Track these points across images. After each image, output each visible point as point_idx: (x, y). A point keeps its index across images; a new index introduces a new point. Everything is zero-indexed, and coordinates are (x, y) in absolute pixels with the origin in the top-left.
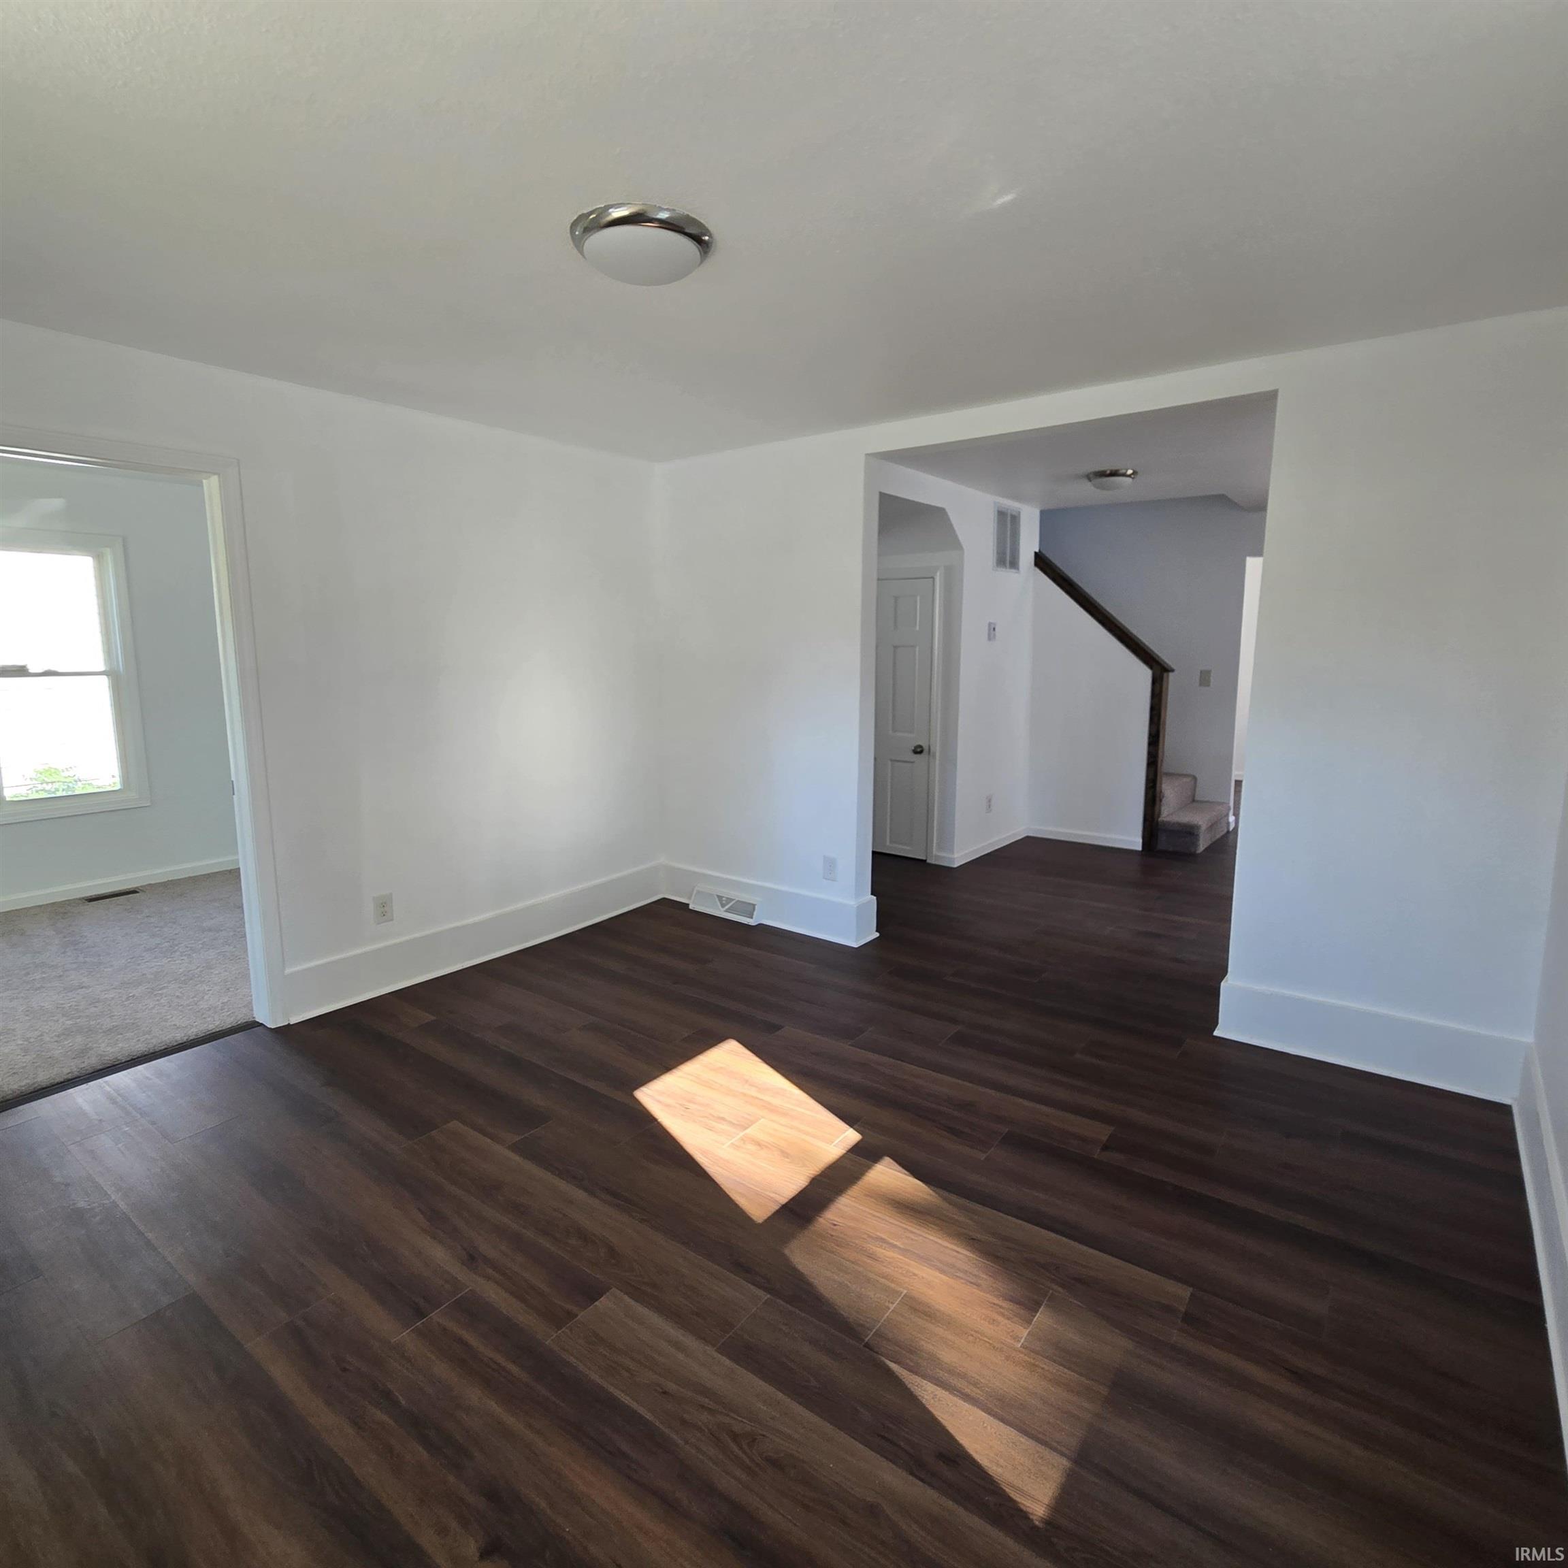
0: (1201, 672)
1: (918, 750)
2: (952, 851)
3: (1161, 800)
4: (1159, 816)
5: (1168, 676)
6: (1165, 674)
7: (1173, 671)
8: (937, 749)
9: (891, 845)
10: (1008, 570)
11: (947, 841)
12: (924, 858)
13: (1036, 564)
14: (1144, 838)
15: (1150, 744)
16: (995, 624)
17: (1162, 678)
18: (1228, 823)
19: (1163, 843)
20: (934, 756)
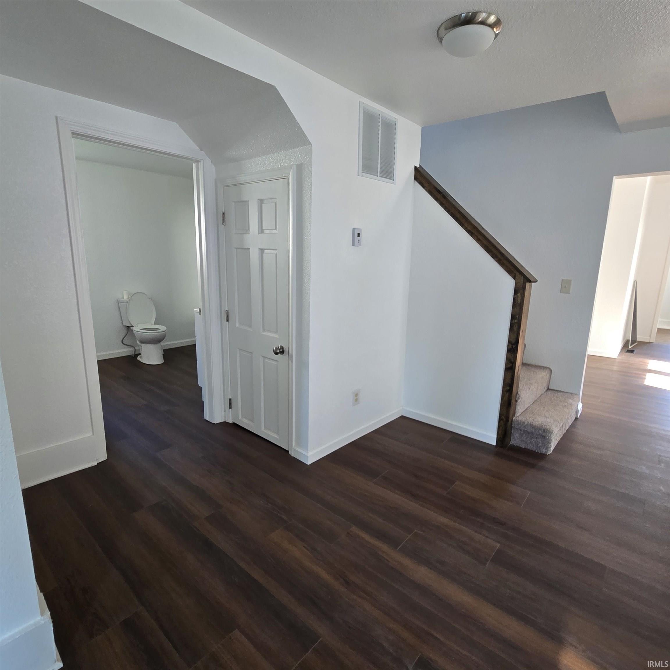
0: (562, 280)
1: (280, 351)
2: (307, 449)
3: (516, 401)
4: (514, 415)
5: (531, 286)
6: (528, 285)
7: (536, 281)
8: (293, 351)
9: (264, 431)
10: (378, 178)
11: (302, 441)
12: (287, 450)
13: (416, 179)
14: (498, 435)
15: (509, 351)
16: (360, 230)
17: (524, 288)
18: (577, 411)
19: (516, 440)
20: (292, 357)
